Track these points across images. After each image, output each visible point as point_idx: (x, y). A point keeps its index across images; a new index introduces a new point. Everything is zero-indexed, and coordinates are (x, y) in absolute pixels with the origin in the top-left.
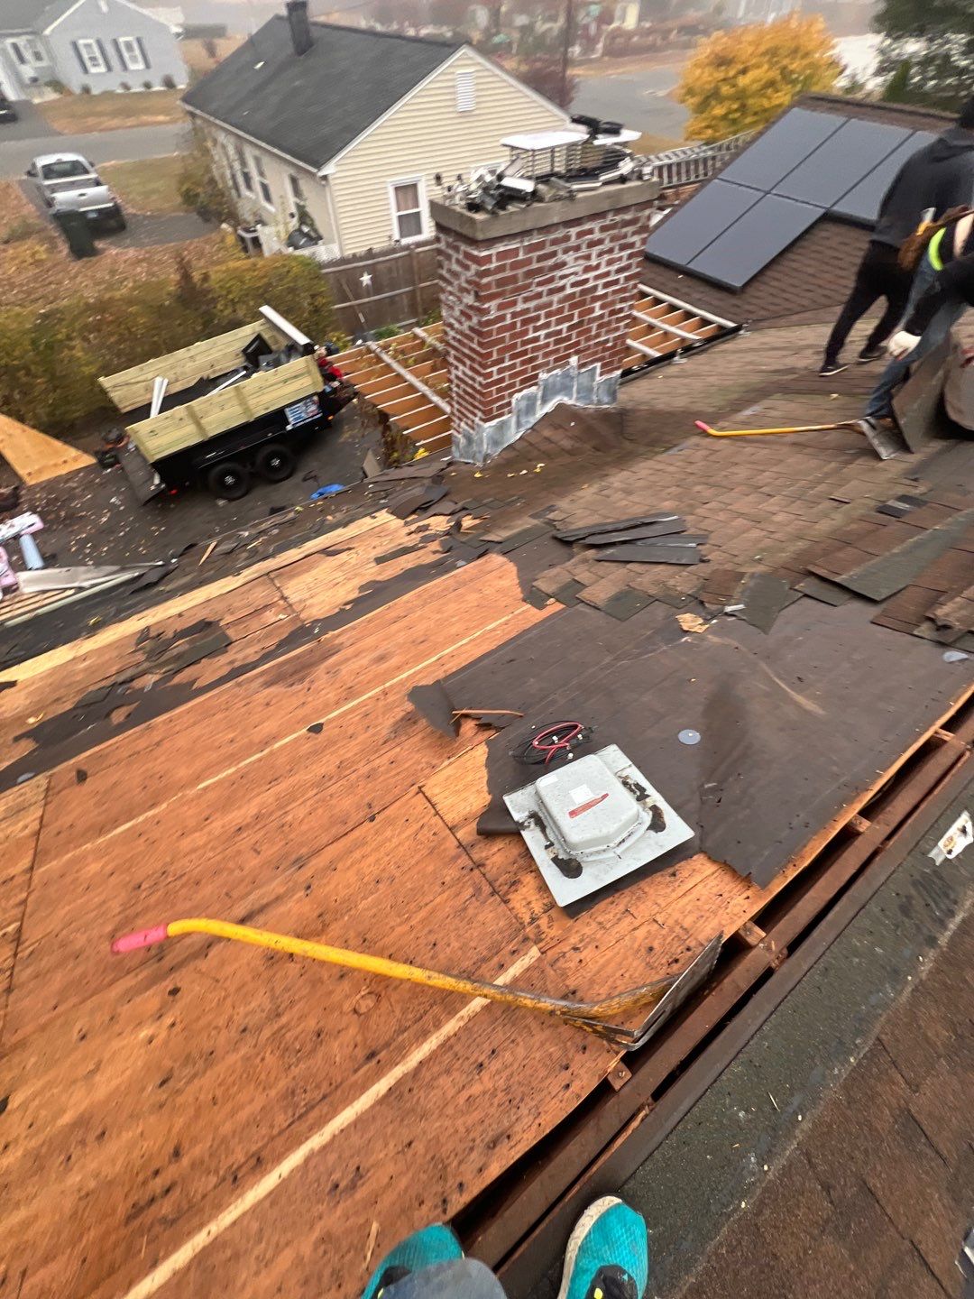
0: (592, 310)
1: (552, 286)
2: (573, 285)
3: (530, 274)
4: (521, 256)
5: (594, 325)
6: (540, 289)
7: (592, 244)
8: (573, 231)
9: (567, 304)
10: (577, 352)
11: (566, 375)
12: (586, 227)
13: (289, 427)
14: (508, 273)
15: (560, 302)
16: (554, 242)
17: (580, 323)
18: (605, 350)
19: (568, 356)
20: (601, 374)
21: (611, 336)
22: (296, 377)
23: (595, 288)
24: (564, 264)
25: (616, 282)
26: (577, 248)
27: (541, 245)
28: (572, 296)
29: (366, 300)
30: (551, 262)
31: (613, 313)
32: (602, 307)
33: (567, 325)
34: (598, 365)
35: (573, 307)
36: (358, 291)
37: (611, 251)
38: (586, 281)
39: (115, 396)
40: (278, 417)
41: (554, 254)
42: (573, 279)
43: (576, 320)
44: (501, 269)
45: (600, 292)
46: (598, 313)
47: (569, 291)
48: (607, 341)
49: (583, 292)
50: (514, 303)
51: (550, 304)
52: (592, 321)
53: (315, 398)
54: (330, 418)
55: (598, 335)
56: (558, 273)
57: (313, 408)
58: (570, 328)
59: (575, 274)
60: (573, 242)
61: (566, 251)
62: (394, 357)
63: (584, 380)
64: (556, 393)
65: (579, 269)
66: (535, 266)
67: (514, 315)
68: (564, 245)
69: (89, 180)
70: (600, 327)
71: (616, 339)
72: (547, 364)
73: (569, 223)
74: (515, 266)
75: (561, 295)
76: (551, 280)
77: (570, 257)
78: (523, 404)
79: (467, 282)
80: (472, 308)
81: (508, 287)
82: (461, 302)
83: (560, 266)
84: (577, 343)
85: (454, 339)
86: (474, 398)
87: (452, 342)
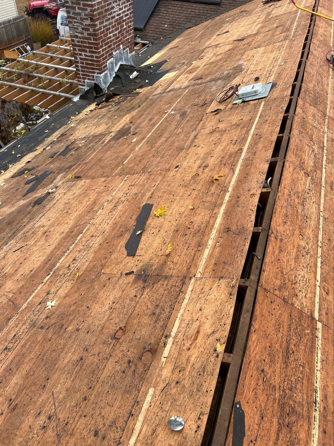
0: (123, 26)
1: (112, 16)
2: (117, 16)
4: (103, 4)
6: (109, 17)
10: (122, 43)
11: (120, 53)
14: (100, 10)
15: (115, 22)
17: (121, 31)
21: (130, 37)
23: (123, 17)
25: (128, 15)
26: (116, 2)
28: (117, 19)
30: (110, 6)
33: (117, 31)
34: (128, 49)
35: (118, 24)
37: (125, 3)
38: (120, 14)
41: (111, 3)
44: (98, 9)
49: (120, 18)
50: (103, 22)
51: (112, 23)
52: (124, 30)
55: (126, 36)
56: (113, 11)
58: (119, 33)
59: (117, 11)
63: (125, 55)
64: (119, 61)
66: (107, 8)
67: (104, 27)
70: (126, 32)
72: (114, 48)
74: (102, 8)
77: (114, 5)
78: (110, 65)
79: (85, 15)
80: (89, 25)
81: (101, 16)
82: (82, 24)
83: (113, 8)
84: (121, 39)
85: (78, 42)
86: (93, 65)
87: (77, 44)
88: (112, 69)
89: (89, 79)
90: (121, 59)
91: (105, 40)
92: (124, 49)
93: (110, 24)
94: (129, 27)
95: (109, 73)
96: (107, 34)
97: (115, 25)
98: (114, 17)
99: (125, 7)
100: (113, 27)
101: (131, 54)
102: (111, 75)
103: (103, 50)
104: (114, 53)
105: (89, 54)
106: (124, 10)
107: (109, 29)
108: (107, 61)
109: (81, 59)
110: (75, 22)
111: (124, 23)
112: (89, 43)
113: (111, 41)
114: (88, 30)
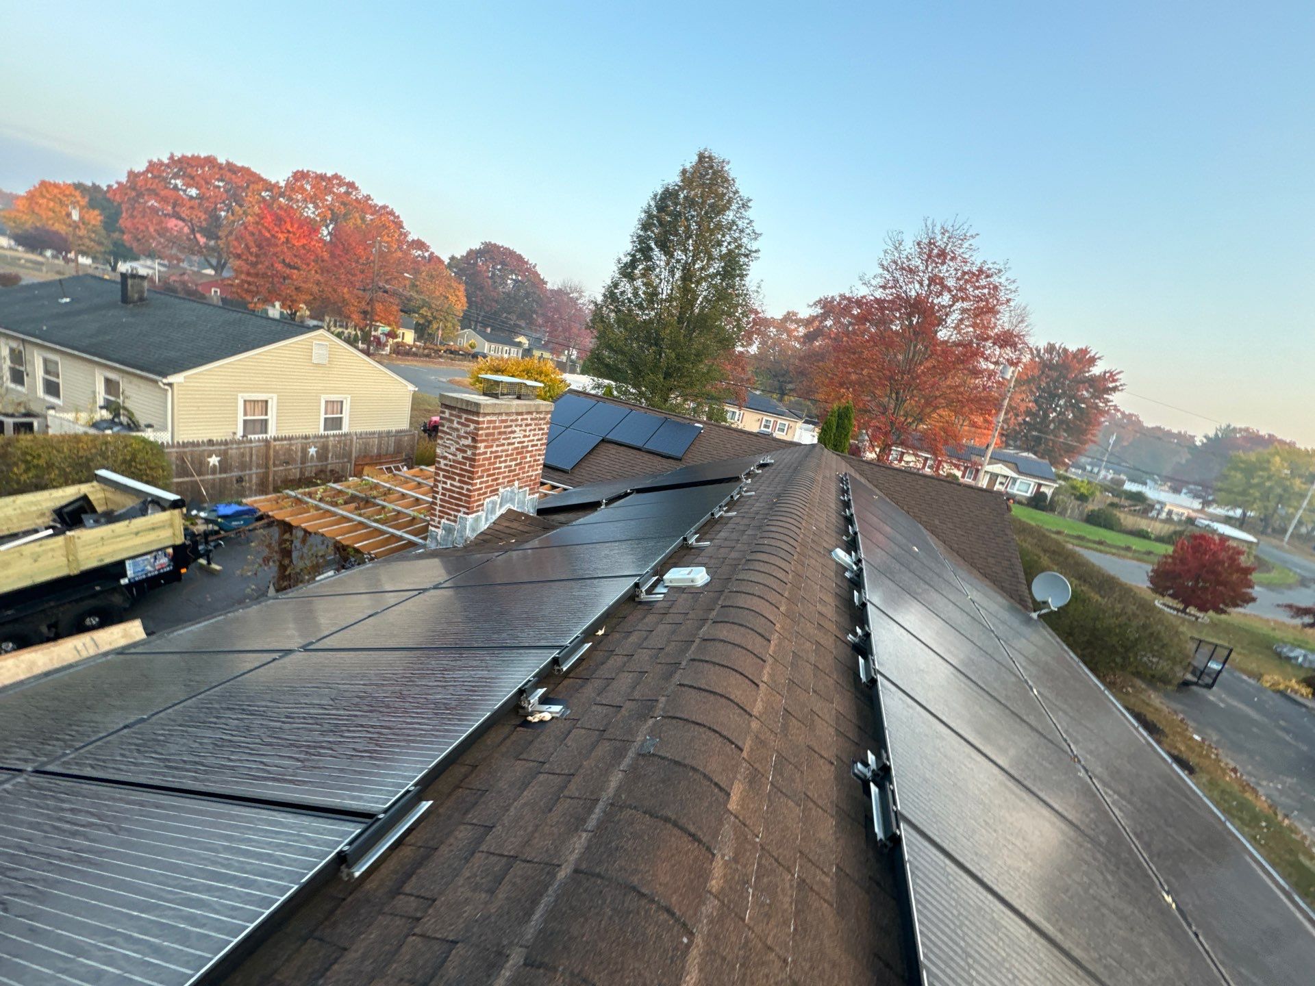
0: (526, 458)
1: (509, 441)
3: (500, 433)
4: (497, 424)
5: (527, 466)
6: (504, 441)
7: (527, 425)
8: (520, 417)
10: (518, 479)
11: (512, 492)
12: (525, 417)
13: (124, 581)
14: (491, 431)
16: (512, 421)
17: (520, 463)
18: (531, 480)
19: (514, 480)
20: (529, 495)
21: (534, 474)
22: (153, 529)
23: (527, 446)
24: (515, 432)
25: (537, 445)
26: (521, 426)
27: (506, 421)
28: (517, 448)
29: (211, 476)
30: (509, 430)
32: (531, 457)
33: (514, 463)
34: (528, 488)
35: (518, 454)
36: (201, 467)
37: (535, 430)
38: (524, 442)
40: (118, 568)
41: (511, 426)
42: (518, 440)
43: (518, 461)
44: (488, 428)
45: (530, 449)
46: (528, 459)
47: (516, 445)
48: (532, 476)
50: (492, 446)
51: (507, 450)
52: (526, 463)
53: (170, 551)
55: (528, 472)
56: (512, 436)
57: (164, 560)
58: (516, 465)
60: (519, 422)
61: (516, 426)
63: (521, 496)
64: (507, 502)
66: (503, 430)
67: (491, 452)
68: (515, 423)
70: (529, 467)
71: (536, 475)
72: (503, 483)
73: (518, 414)
74: (494, 428)
76: (509, 438)
77: (517, 429)
78: (490, 505)
79: (466, 432)
80: (468, 446)
81: (491, 438)
82: (458, 443)
84: (518, 474)
85: (446, 465)
86: (460, 500)
87: (443, 467)
88: (493, 511)
89: (448, 519)
90: (512, 500)
91: (489, 470)
92: (520, 488)
93: (502, 451)
94: (535, 461)
95: (484, 515)
96: (495, 463)
97: (512, 455)
98: (514, 443)
99: (534, 435)
100: (507, 456)
101: (532, 497)
102: (487, 519)
103: (481, 483)
104: (501, 490)
105: (458, 484)
106: (531, 438)
107: (501, 457)
108: (484, 499)
109: (443, 488)
110: (448, 439)
111: (528, 455)
112: (462, 469)
113: (499, 473)
114: (465, 452)
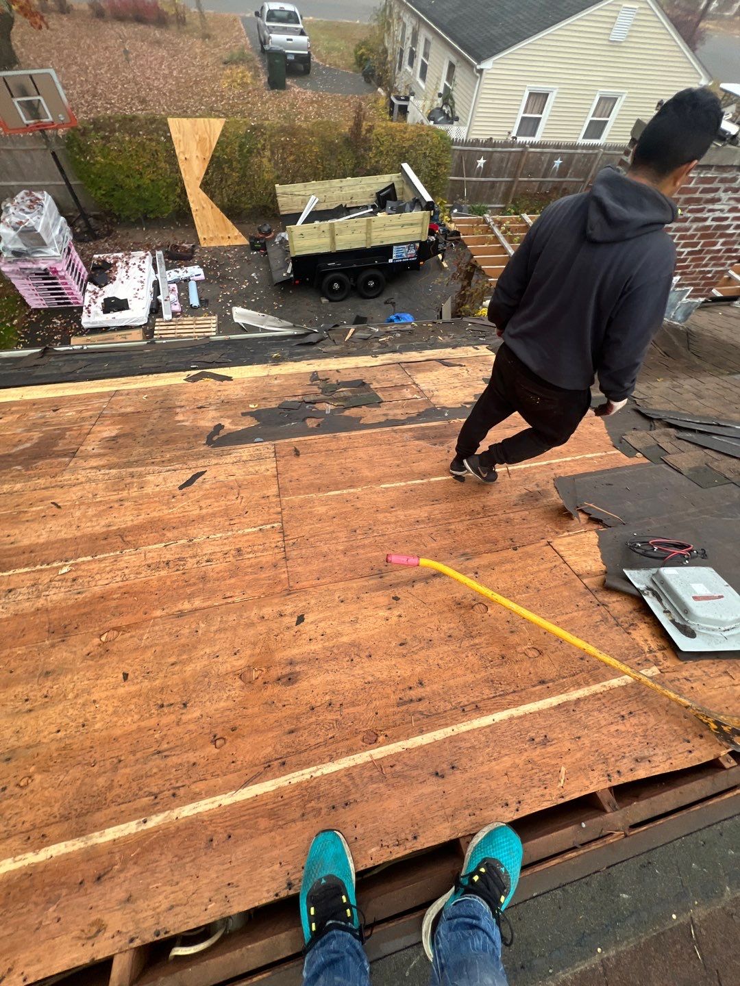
0: (715, 244)
1: (699, 215)
2: (714, 220)
4: (692, 186)
5: (709, 256)
6: (689, 215)
9: (699, 233)
10: (681, 274)
13: (390, 261)
15: (696, 230)
16: (723, 181)
17: (700, 251)
18: (703, 278)
20: (688, 297)
21: (715, 269)
22: (412, 224)
23: (728, 227)
24: (719, 200)
26: (736, 191)
27: (711, 180)
28: (709, 227)
29: (474, 179)
30: (710, 196)
31: (729, 251)
32: (723, 244)
33: (689, 249)
34: (692, 289)
35: (702, 237)
36: (471, 169)
38: (726, 218)
39: (281, 200)
40: (386, 250)
41: (717, 190)
42: (718, 214)
43: (698, 248)
45: (730, 231)
46: (718, 247)
47: (708, 223)
48: (709, 272)
49: (718, 227)
51: (687, 229)
52: (709, 252)
53: (418, 245)
54: (421, 263)
55: (706, 265)
56: (710, 207)
57: (413, 252)
58: (689, 253)
59: (722, 211)
60: (736, 185)
61: (726, 191)
62: (504, 233)
63: (674, 297)
65: (726, 208)
66: (697, 195)
68: (727, 185)
69: (297, 29)
70: (711, 259)
71: (717, 272)
75: (701, 224)
76: (701, 210)
77: (724, 196)
83: (713, 201)
84: (687, 267)
92: (679, 286)
97: (692, 236)
98: (705, 219)
101: (691, 300)
111: (721, 240)
